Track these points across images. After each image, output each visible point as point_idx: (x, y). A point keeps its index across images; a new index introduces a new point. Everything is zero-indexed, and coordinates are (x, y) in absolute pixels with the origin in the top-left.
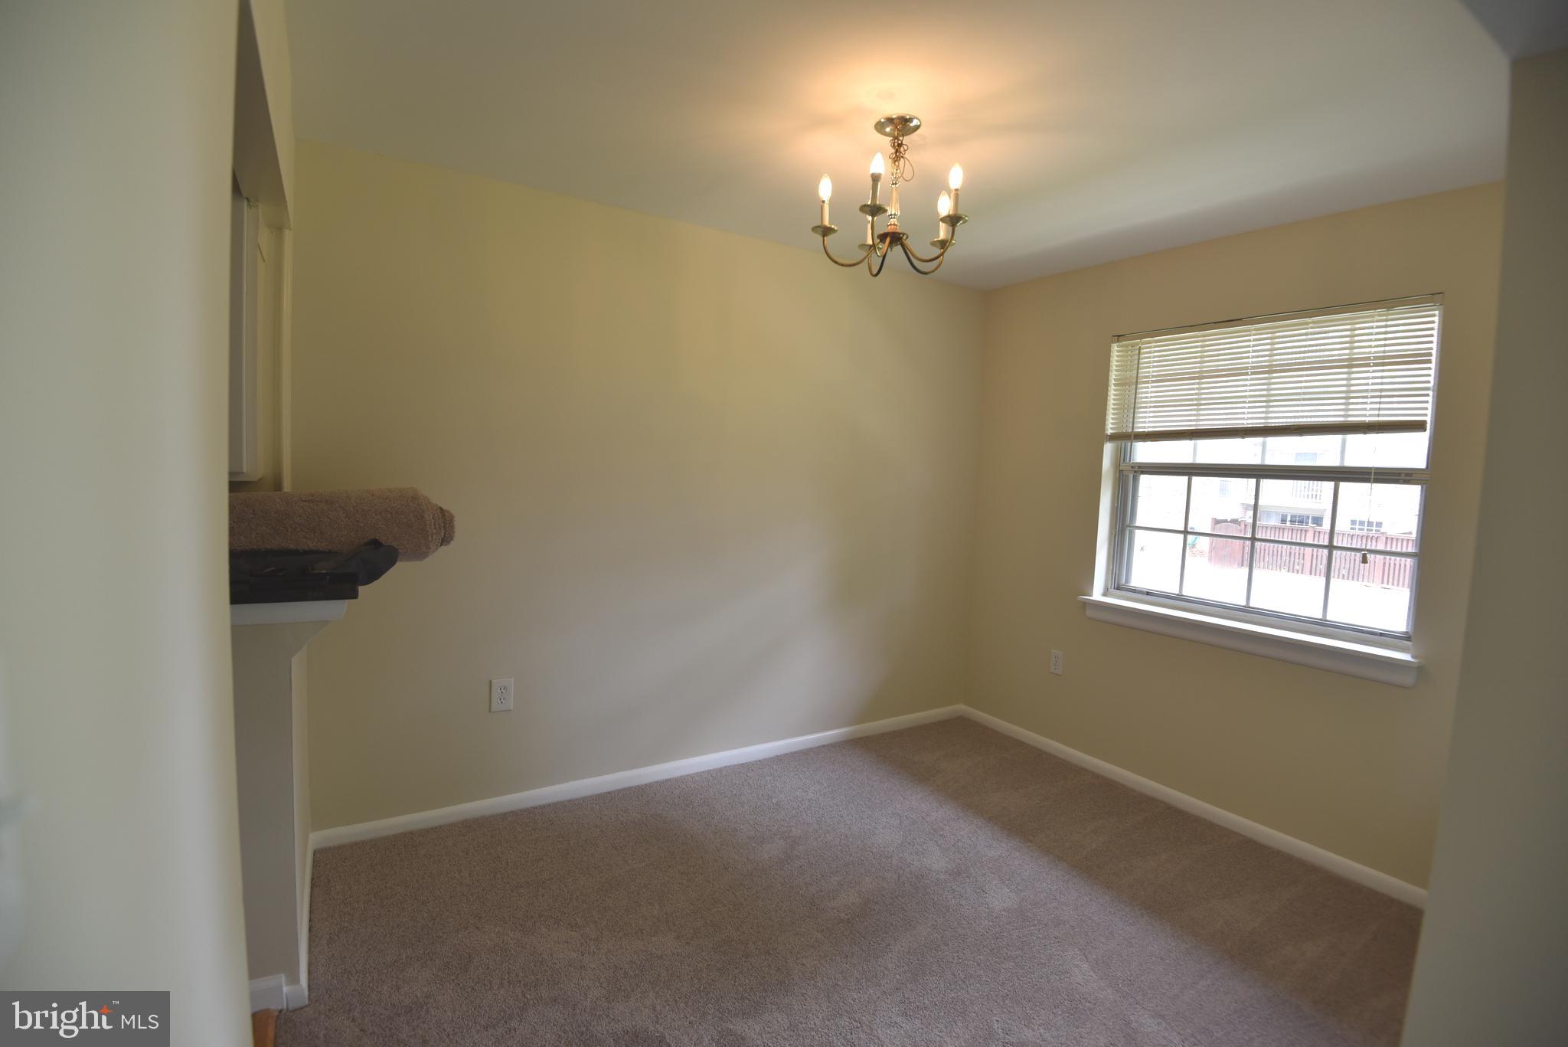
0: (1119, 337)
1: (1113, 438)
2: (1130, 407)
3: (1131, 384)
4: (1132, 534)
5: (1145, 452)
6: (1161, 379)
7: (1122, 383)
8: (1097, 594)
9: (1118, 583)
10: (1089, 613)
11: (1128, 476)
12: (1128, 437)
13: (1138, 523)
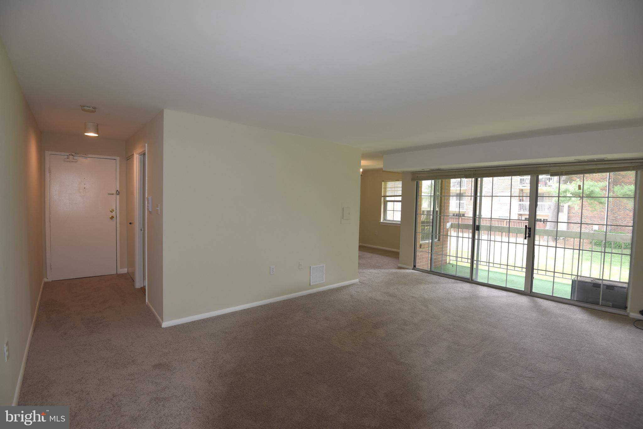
0: (383, 181)
1: (383, 196)
2: (385, 192)
3: (385, 188)
4: (386, 211)
5: (388, 199)
6: (391, 188)
7: (384, 188)
8: (382, 221)
9: (385, 219)
10: (381, 224)
11: (386, 202)
12: (385, 196)
13: (387, 210)
